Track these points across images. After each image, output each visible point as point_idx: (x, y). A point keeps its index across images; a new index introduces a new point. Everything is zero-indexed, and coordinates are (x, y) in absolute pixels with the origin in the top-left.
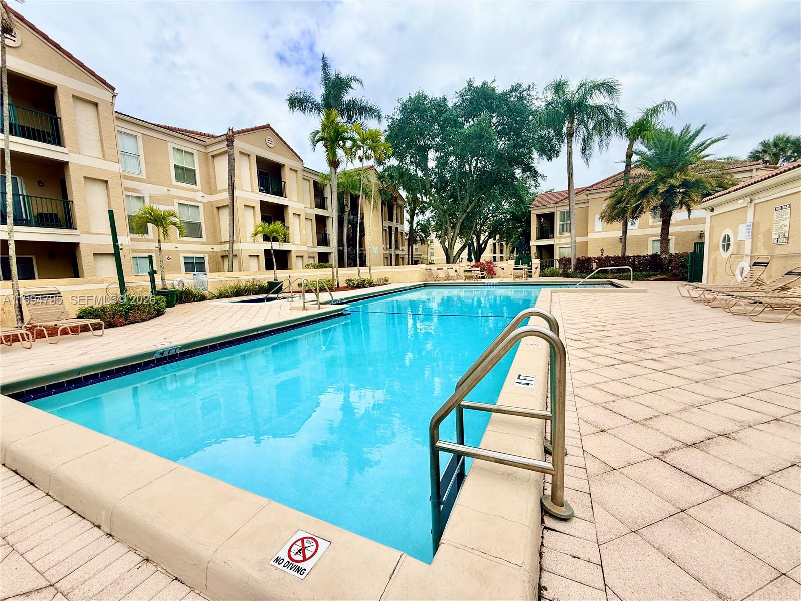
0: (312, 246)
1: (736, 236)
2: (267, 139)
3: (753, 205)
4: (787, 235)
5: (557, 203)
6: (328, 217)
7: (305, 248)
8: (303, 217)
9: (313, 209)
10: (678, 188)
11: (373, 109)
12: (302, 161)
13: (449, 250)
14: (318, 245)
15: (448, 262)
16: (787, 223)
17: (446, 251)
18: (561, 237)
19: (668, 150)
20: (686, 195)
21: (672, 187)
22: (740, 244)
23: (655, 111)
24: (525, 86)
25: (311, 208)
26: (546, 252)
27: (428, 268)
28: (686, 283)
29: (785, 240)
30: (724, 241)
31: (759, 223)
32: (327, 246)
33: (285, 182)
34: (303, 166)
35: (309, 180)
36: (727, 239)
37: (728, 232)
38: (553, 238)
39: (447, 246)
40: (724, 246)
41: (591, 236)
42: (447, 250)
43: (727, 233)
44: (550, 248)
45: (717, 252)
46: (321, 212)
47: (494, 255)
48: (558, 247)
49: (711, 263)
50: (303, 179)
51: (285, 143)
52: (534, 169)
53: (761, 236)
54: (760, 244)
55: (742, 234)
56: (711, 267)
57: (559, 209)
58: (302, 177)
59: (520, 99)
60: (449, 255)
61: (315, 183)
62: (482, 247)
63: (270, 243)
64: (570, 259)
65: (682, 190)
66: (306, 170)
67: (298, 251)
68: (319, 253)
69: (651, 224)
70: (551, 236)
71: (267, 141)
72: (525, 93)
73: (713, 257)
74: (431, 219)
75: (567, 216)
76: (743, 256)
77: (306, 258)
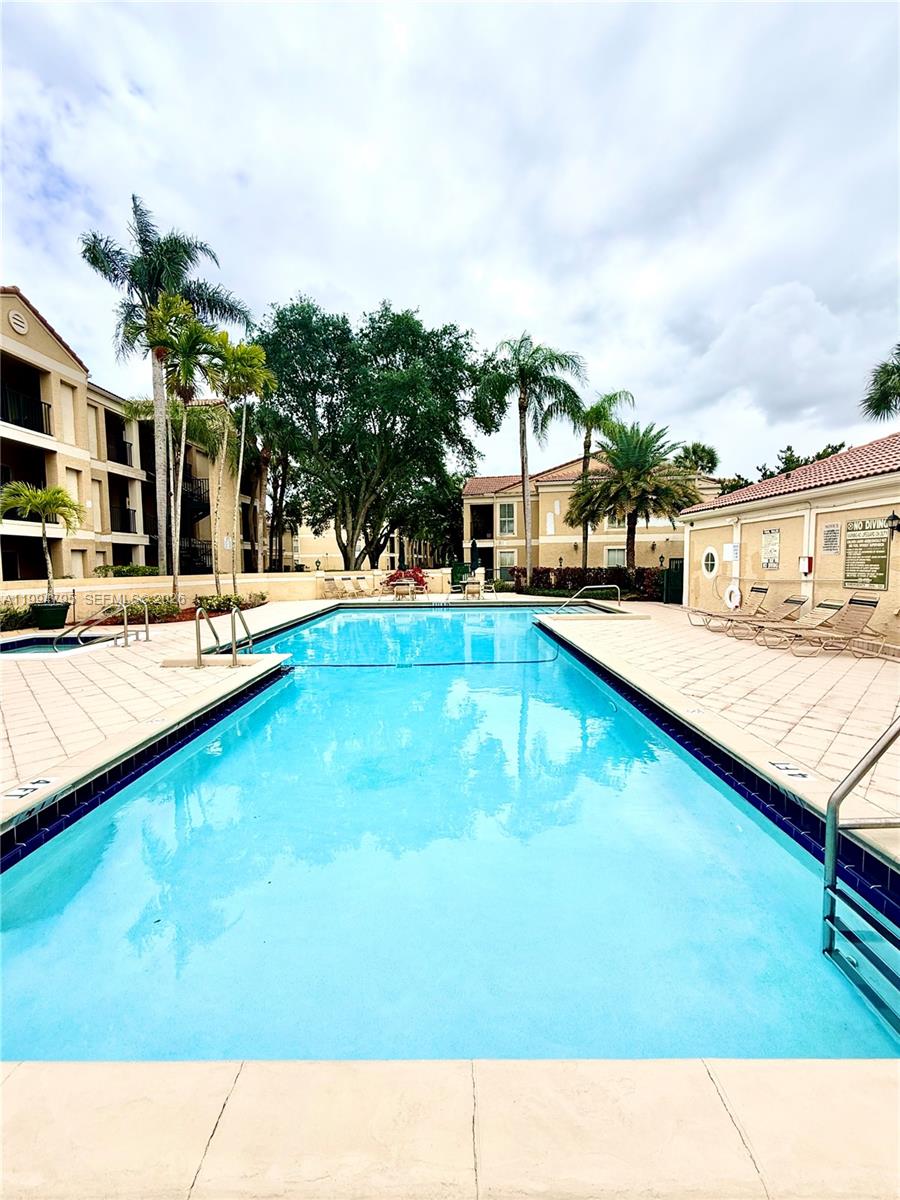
0: (100, 531)
1: (720, 556)
2: (11, 316)
3: (739, 524)
4: (777, 560)
5: (496, 492)
6: (134, 479)
7: (90, 536)
8: (86, 477)
9: (104, 462)
10: (649, 493)
11: (236, 309)
12: (87, 371)
13: (349, 549)
14: (113, 530)
15: (347, 568)
16: (777, 548)
17: (344, 549)
18: (502, 539)
19: (635, 448)
20: (658, 503)
21: (644, 491)
22: (725, 565)
23: (611, 399)
24: (462, 331)
25: (99, 459)
26: (485, 557)
27: (330, 577)
28: (662, 604)
29: (775, 565)
30: (707, 560)
31: (745, 544)
32: (130, 532)
33: (50, 406)
34: (89, 380)
35: (96, 408)
36: (710, 558)
37: (711, 550)
38: (492, 538)
39: (345, 542)
40: (707, 565)
41: (542, 540)
42: (345, 547)
43: (711, 552)
44: (489, 552)
45: (699, 572)
46: (118, 469)
47: (392, 555)
48: (498, 551)
49: (692, 581)
50: (88, 405)
51: (52, 331)
52: (470, 444)
53: (749, 558)
54: (748, 568)
55: (727, 554)
56: (692, 588)
57: (499, 500)
58: (85, 401)
59: (456, 346)
60: (350, 555)
61: (109, 415)
62: (382, 542)
63: (41, 524)
64: (525, 569)
65: (654, 497)
66: (92, 389)
67: (75, 541)
68: (115, 546)
69: (606, 530)
70: (489, 535)
71: (12, 321)
72: (462, 341)
73: (693, 576)
74: (301, 496)
75: (507, 510)
76: (731, 579)
77: (91, 554)
